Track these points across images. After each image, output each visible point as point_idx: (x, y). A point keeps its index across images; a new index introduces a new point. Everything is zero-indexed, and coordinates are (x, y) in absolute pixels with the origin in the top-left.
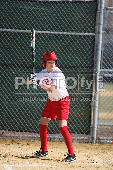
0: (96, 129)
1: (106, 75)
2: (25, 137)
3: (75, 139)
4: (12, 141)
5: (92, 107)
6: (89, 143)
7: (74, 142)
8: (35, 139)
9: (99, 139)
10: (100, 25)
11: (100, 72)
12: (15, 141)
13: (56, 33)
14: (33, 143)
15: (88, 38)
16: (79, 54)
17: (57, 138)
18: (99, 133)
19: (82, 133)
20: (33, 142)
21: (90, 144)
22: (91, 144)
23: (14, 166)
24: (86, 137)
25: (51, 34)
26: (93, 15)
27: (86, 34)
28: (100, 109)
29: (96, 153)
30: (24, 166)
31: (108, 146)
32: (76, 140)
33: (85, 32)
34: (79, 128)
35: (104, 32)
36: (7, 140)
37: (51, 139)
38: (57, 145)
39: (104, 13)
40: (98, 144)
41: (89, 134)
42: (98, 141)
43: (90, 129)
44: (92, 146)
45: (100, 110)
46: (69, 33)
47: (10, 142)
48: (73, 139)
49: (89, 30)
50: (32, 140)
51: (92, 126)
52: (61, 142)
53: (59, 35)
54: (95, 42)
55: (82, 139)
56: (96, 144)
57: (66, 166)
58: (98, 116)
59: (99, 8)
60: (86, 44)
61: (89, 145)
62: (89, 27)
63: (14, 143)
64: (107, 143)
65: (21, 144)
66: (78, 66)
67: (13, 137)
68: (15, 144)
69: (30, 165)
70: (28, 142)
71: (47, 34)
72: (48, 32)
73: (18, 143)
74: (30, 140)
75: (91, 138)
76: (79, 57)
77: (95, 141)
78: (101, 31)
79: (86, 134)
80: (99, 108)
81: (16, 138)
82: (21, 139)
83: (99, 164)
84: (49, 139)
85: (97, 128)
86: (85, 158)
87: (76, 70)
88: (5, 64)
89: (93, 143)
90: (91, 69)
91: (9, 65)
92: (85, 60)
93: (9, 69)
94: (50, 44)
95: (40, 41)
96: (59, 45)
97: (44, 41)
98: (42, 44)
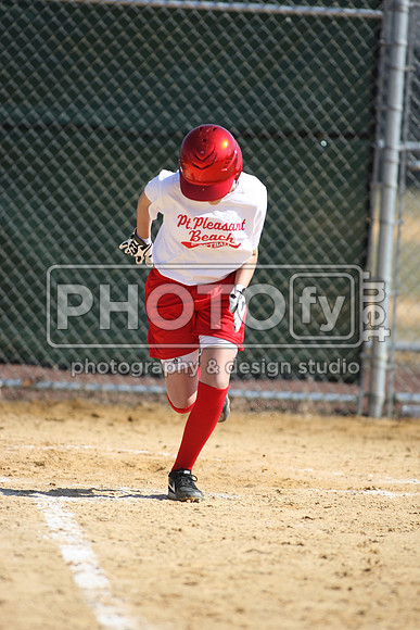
0: (383, 365)
2: (119, 393)
3: (307, 401)
4: (74, 407)
6: (358, 417)
7: (302, 413)
11: (400, 153)
12: (83, 407)
13: (237, 6)
15: (354, 28)
16: (321, 88)
17: (240, 398)
18: (395, 380)
19: (333, 380)
20: (150, 410)
22: (364, 419)
25: (218, 13)
28: (399, 291)
29: (380, 455)
33: (344, 4)
36: (56, 403)
38: (239, 422)
40: (393, 419)
41: (356, 383)
42: (390, 407)
44: (367, 428)
45: (397, 295)
46: (284, 9)
47: (66, 411)
48: (300, 401)
50: (146, 405)
51: (369, 352)
52: (251, 413)
53: (249, 15)
54: (382, 41)
55: (331, 402)
56: (385, 419)
57: (266, 499)
58: (391, 315)
61: (358, 424)
63: (81, 415)
66: (319, 130)
68: (82, 419)
71: (203, 12)
72: (207, 5)
73: (95, 416)
75: (365, 396)
77: (378, 409)
78: (406, 2)
80: (395, 287)
81: (89, 397)
82: (106, 402)
83: (388, 493)
85: (388, 362)
86: (340, 473)
87: (310, 144)
88: (49, 123)
89: (373, 416)
90: (368, 142)
91: (64, 125)
92: (343, 108)
93: (62, 142)
94: (216, 50)
95: (177, 37)
96: (246, 53)
97: (193, 38)
98: (185, 47)
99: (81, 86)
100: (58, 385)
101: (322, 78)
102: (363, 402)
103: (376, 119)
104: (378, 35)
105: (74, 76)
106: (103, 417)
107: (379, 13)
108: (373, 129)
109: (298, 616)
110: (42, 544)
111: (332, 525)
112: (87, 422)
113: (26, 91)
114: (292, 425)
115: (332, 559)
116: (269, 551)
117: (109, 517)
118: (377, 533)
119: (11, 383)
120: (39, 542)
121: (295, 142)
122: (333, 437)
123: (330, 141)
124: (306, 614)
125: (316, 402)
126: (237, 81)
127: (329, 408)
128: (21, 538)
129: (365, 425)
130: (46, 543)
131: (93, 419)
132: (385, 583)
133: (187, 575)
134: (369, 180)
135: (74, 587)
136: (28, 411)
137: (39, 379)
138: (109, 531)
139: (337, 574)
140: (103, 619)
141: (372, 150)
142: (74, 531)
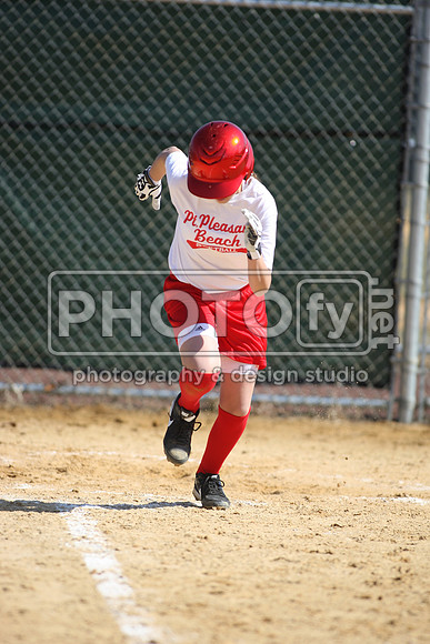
0: (413, 369)
2: (144, 398)
3: (335, 406)
4: (97, 412)
6: (388, 422)
9: (427, 406)
12: (106, 412)
15: (384, 25)
16: (350, 86)
18: (426, 384)
19: (363, 385)
21: (390, 426)
22: (394, 424)
25: (245, 9)
27: (379, 7)
28: (429, 293)
29: (409, 461)
32: (340, 409)
38: (266, 428)
40: (424, 424)
41: (386, 387)
42: (421, 412)
43: (390, 369)
44: (397, 433)
45: (428, 298)
46: (312, 5)
47: (89, 416)
48: (328, 406)
51: (400, 356)
53: (276, 11)
54: (413, 38)
55: (360, 408)
56: (415, 424)
57: (295, 507)
60: (378, 48)
61: (388, 430)
63: (104, 420)
66: (348, 129)
67: (101, 396)
68: (105, 424)
71: (229, 8)
73: (119, 421)
74: (164, 409)
75: (395, 401)
76: (350, 95)
77: (409, 414)
79: (378, 386)
80: (425, 290)
81: (112, 402)
82: (130, 406)
83: (418, 500)
85: (420, 366)
86: (369, 480)
87: (339, 143)
88: (71, 122)
89: (404, 421)
90: (398, 141)
91: (87, 123)
92: (373, 107)
93: (85, 141)
94: (242, 47)
95: (203, 34)
96: (274, 50)
97: (219, 35)
98: (210, 44)
99: (104, 84)
100: (81, 389)
101: (352, 75)
102: (393, 407)
103: (406, 117)
104: (409, 31)
105: (97, 74)
106: (126, 422)
107: (409, 9)
108: (403, 128)
109: (326, 626)
110: (64, 552)
111: (361, 532)
112: (110, 428)
113: (48, 89)
114: (321, 430)
115: (361, 568)
116: (296, 559)
117: (133, 525)
118: (408, 541)
119: (32, 387)
120: (61, 549)
121: (323, 141)
122: (363, 442)
123: (360, 140)
124: (335, 624)
125: (345, 407)
126: (264, 78)
127: (358, 413)
128: (43, 547)
129: (395, 430)
130: (68, 551)
131: (116, 425)
132: (415, 593)
133: (214, 584)
134: (400, 180)
135: (97, 596)
136: (50, 416)
137: (61, 384)
138: (133, 539)
139: (366, 582)
140: (127, 629)
141: (402, 150)
142: (97, 539)
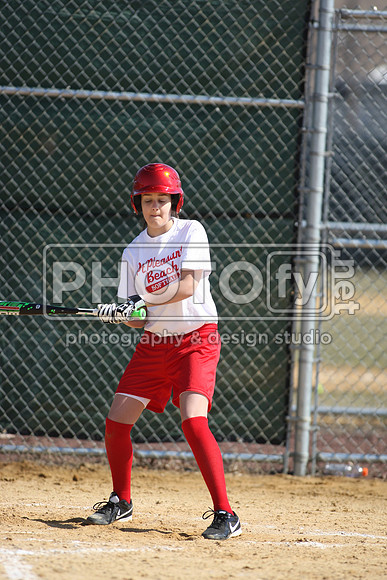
0: (307, 426)
1: (341, 242)
2: (64, 455)
3: (237, 461)
4: (22, 468)
5: (294, 350)
6: (284, 475)
7: (233, 472)
8: (98, 462)
9: (319, 460)
10: (320, 71)
11: (321, 232)
12: (30, 468)
13: (171, 98)
14: (94, 474)
15: (278, 117)
16: (248, 172)
17: (175, 458)
18: (318, 441)
19: (261, 441)
20: (93, 470)
21: (286, 479)
22: (290, 477)
23: (31, 553)
24: (273, 454)
25: (153, 104)
26: (298, 37)
27: (273, 102)
28: (321, 358)
29: (308, 509)
30: (62, 551)
31: (348, 485)
32: (241, 463)
33: (268, 95)
34: (249, 424)
35: (334, 97)
36: (5, 465)
37: (155, 462)
38: (175, 481)
39: (335, 31)
40: (316, 477)
41: (283, 443)
42: (314, 466)
43: (286, 426)
44: (293, 485)
45: (319, 362)
46: (213, 100)
47: (15, 472)
48: (230, 460)
49: (283, 87)
50: (88, 465)
51: (294, 415)
52: (188, 472)
53: (181, 105)
54: (304, 129)
55: (259, 462)
56: (309, 476)
57: (208, 551)
58: (314, 380)
59: (316, 14)
60: (272, 138)
61: (285, 482)
62: (283, 77)
63: (29, 476)
64: (346, 473)
65: (53, 478)
66: (246, 211)
67: (25, 453)
68: (30, 479)
69: (84, 551)
70: (75, 473)
71: (139, 103)
72: (142, 96)
73: (42, 476)
74: (83, 465)
75: (291, 455)
76: (248, 181)
77: (303, 468)
78: (325, 93)
79: (275, 442)
80: (317, 355)
81: (35, 458)
82: (51, 463)
83: (319, 545)
84: (148, 461)
85: (312, 424)
86: (273, 527)
87: (239, 224)
89: (299, 475)
90: (291, 222)
91: (11, 207)
94: (151, 138)
95: (115, 126)
96: (179, 140)
97: (130, 127)
98: (122, 136)
99: (27, 171)
101: (249, 163)
102: (289, 461)
103: (299, 200)
104: (300, 123)
105: (20, 163)
106: (49, 477)
107: (300, 103)
108: (296, 209)
111: (270, 573)
112: (35, 481)
117: (64, 568)
121: (224, 222)
122: (263, 493)
123: (258, 221)
125: (245, 461)
127: (258, 467)
129: (292, 482)
131: (41, 479)
141: (296, 229)
